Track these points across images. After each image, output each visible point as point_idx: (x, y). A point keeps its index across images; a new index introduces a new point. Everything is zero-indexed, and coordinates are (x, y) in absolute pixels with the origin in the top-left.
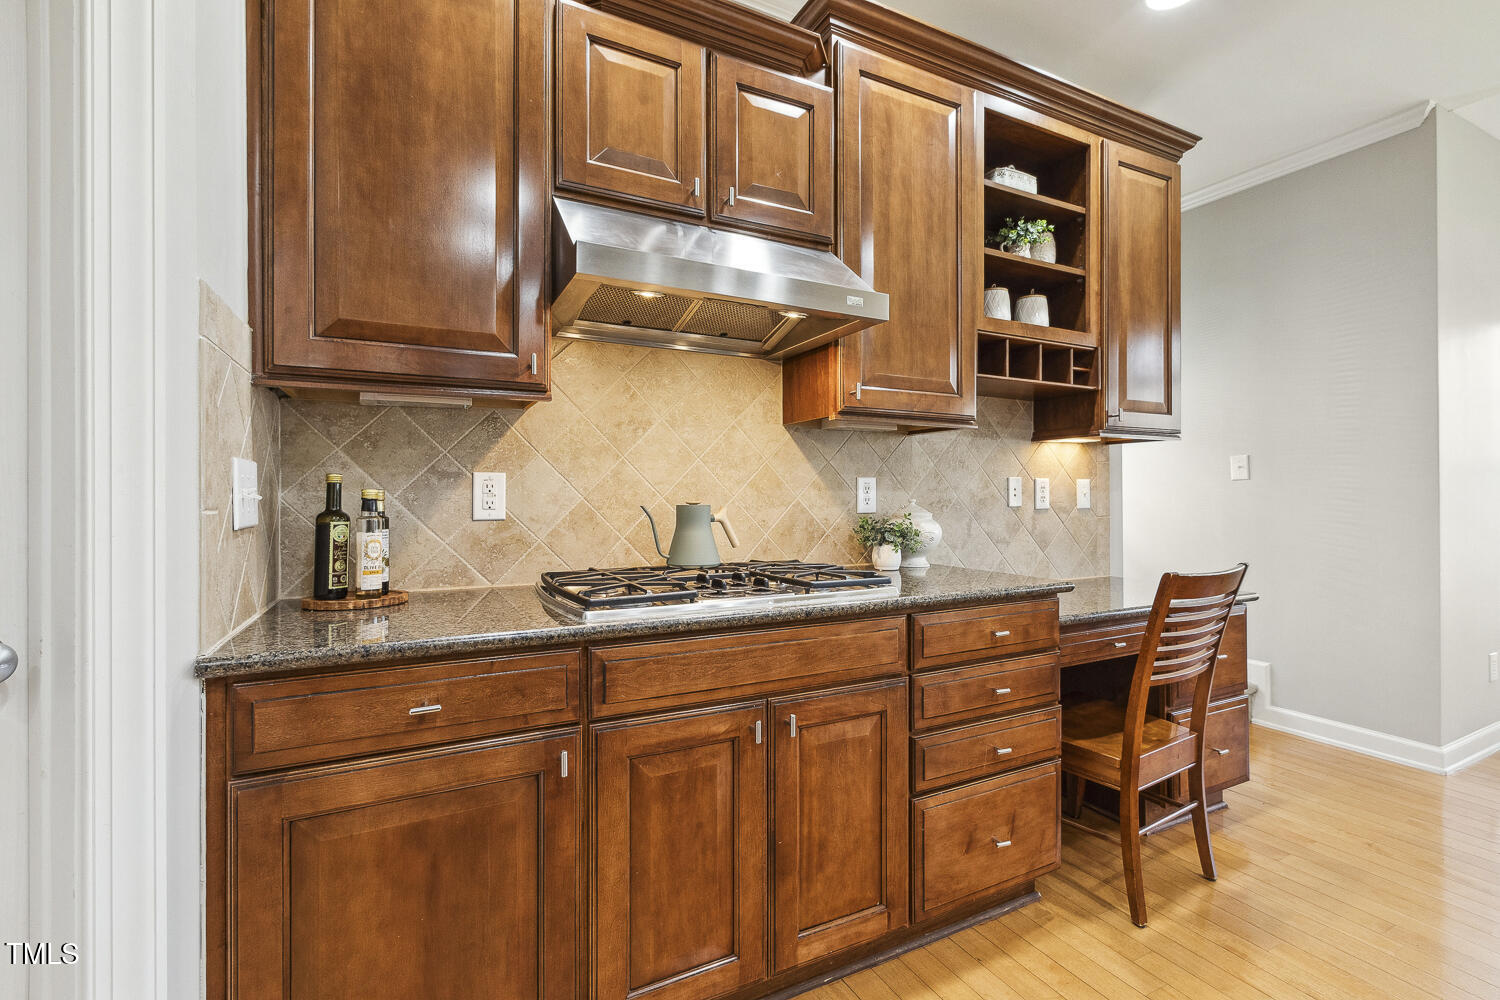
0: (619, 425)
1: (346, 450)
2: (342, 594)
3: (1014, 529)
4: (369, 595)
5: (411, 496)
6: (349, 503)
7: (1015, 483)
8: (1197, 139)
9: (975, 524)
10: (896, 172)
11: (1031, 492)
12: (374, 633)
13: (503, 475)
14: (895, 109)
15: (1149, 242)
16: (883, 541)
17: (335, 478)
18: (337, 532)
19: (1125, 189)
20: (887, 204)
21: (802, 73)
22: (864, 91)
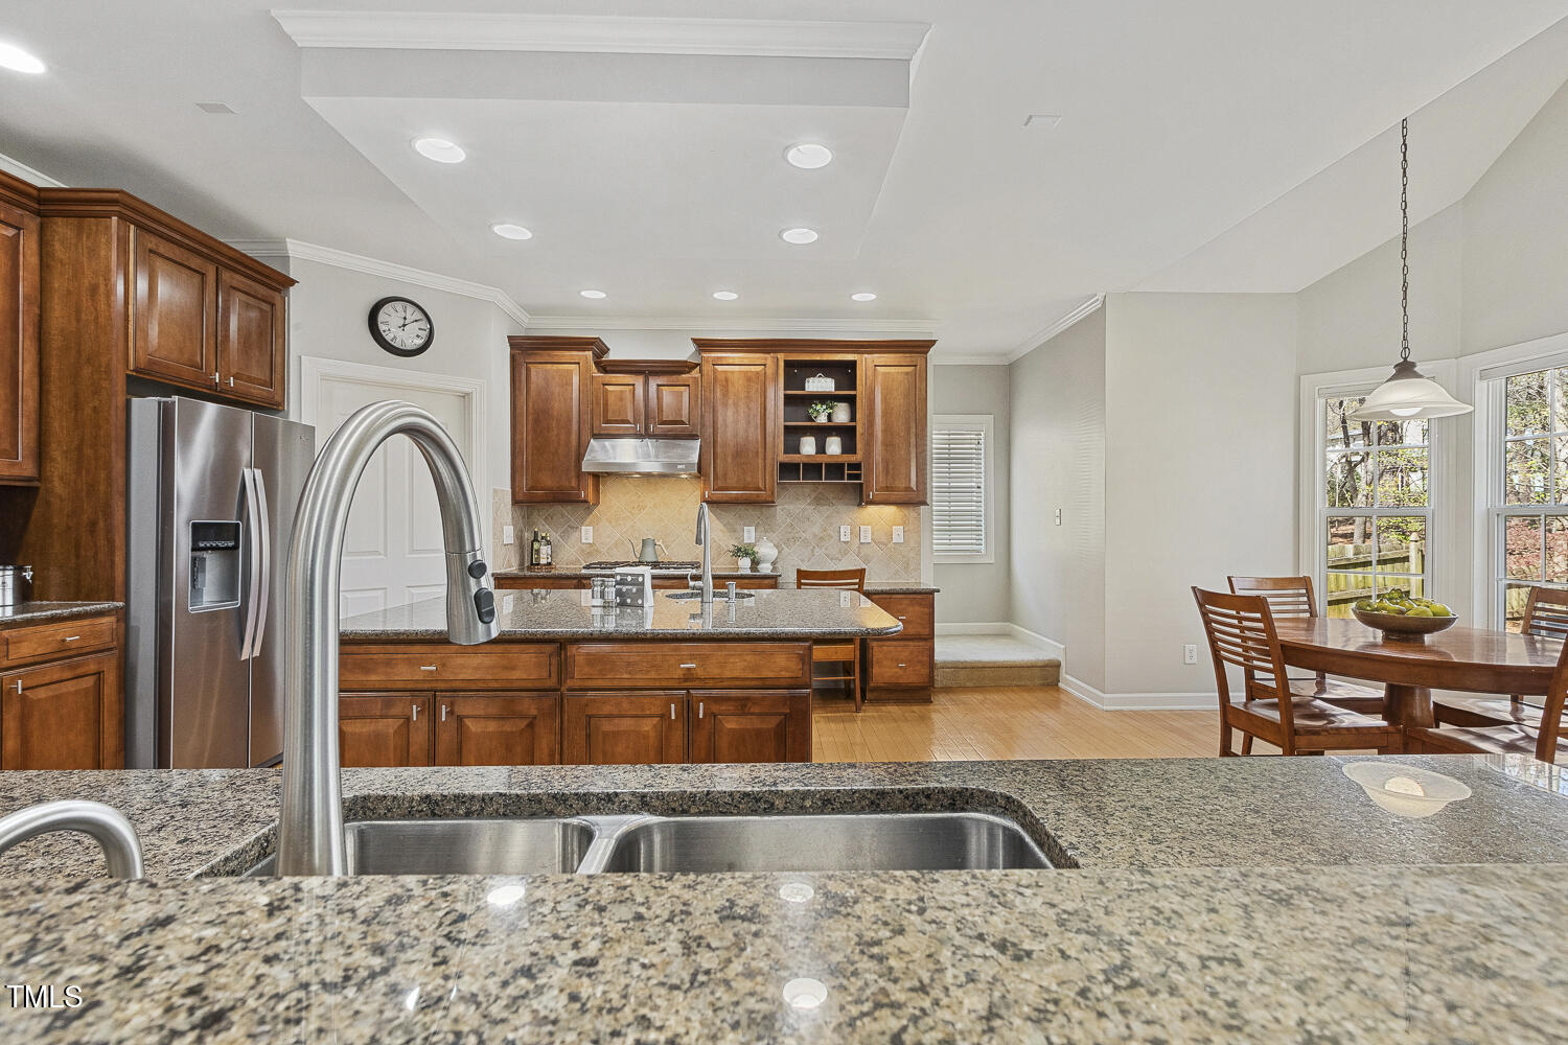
0: (634, 508)
1: (542, 521)
2: (538, 564)
3: (844, 553)
5: (560, 535)
6: (541, 537)
7: (845, 529)
8: (935, 341)
10: (731, 401)
11: (858, 534)
13: (590, 529)
14: (732, 375)
16: (741, 556)
17: (538, 529)
18: (536, 546)
19: (879, 379)
20: (725, 416)
21: (688, 372)
22: (715, 371)
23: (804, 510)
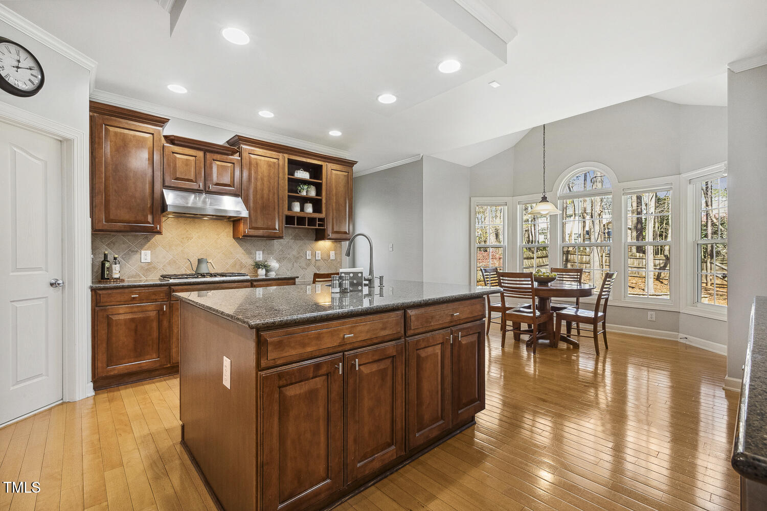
0: (183, 238)
1: (106, 245)
2: (109, 279)
3: (308, 265)
4: (115, 279)
5: (124, 257)
6: (110, 258)
7: (309, 253)
8: (357, 162)
9: (295, 264)
10: (259, 177)
11: (314, 255)
12: (112, 285)
13: (150, 251)
14: (259, 162)
15: (341, 189)
16: (259, 268)
17: (106, 252)
18: (107, 265)
19: (333, 176)
20: (256, 185)
21: (232, 155)
22: (250, 158)
23: (288, 242)
